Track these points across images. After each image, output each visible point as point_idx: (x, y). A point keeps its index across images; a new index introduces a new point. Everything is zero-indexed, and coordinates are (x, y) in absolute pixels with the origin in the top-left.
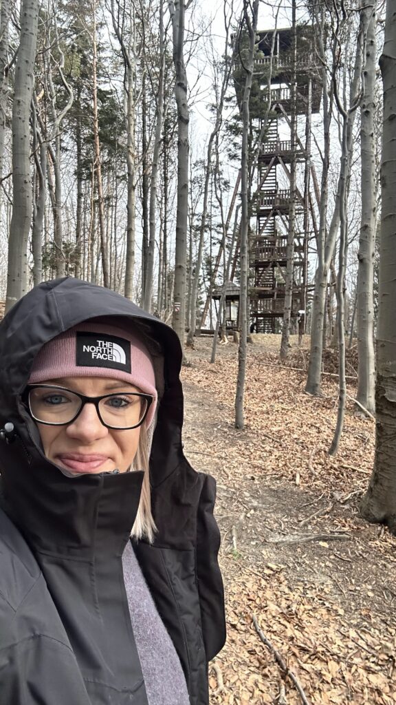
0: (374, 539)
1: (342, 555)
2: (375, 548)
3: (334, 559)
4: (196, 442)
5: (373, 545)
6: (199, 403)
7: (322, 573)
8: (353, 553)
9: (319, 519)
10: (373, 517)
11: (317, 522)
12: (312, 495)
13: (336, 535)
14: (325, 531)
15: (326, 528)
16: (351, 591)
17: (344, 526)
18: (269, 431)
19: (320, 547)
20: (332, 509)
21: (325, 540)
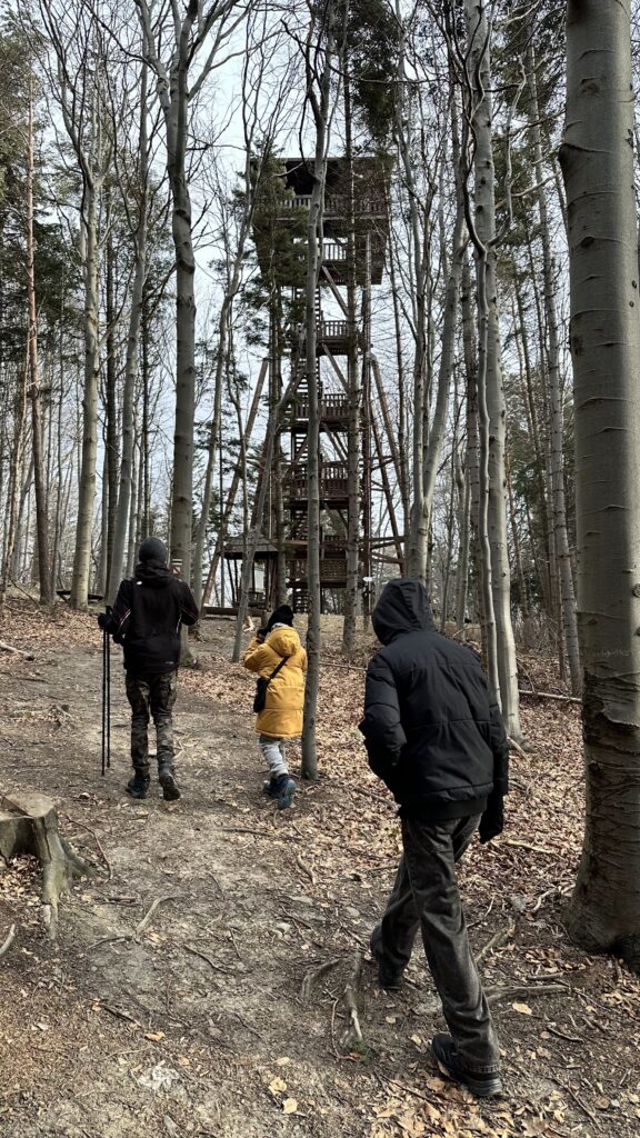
0: (610, 989)
1: (562, 1029)
2: (616, 1007)
3: (549, 1041)
4: (235, 809)
5: (612, 1002)
6: (227, 733)
7: (537, 1073)
8: (580, 1021)
9: (499, 955)
10: (593, 943)
11: (497, 960)
12: (473, 905)
13: (540, 985)
14: (517, 978)
15: (517, 973)
16: (603, 1110)
17: (547, 965)
18: (359, 781)
19: (516, 1014)
20: (517, 932)
21: (521, 1000)
